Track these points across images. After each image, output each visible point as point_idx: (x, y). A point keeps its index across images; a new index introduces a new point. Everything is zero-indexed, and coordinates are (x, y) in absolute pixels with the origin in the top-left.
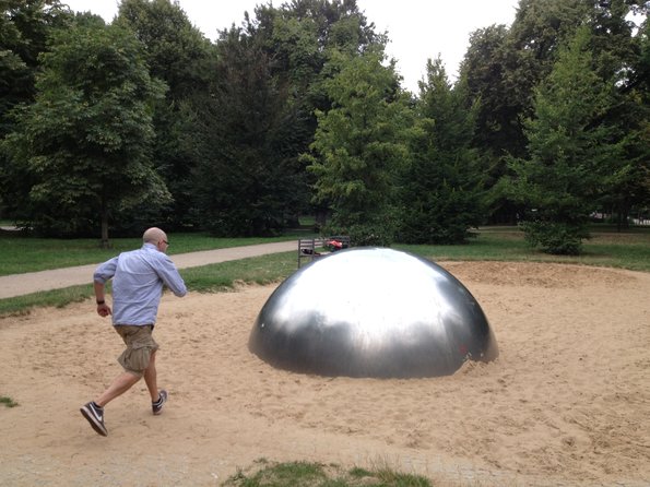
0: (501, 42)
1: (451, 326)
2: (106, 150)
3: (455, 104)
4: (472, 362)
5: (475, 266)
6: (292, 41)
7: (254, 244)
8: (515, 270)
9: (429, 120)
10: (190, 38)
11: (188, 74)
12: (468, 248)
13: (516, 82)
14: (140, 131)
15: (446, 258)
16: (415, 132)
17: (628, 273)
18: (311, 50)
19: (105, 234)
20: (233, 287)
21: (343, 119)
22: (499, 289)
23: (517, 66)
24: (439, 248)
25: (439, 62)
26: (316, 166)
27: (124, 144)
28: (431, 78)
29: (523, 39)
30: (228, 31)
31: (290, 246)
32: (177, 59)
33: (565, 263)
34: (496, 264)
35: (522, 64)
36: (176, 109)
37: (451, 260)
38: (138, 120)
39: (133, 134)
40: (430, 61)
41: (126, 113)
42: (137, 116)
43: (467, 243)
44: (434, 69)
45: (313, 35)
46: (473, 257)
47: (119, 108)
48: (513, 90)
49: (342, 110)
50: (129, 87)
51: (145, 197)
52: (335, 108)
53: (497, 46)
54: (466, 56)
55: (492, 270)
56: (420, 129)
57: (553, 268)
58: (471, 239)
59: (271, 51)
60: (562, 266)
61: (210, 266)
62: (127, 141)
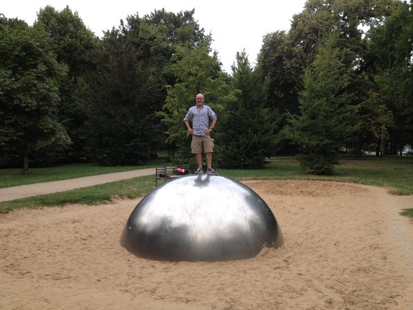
0: (282, 42)
1: (253, 224)
2: (27, 110)
3: (255, 80)
4: (267, 248)
5: (269, 183)
6: (152, 39)
7: (127, 170)
8: (293, 185)
9: (239, 90)
10: (85, 36)
11: (83, 59)
12: (264, 171)
13: (292, 67)
14: (49, 96)
15: (251, 178)
16: (230, 98)
17: (363, 186)
18: (164, 45)
19: (26, 165)
20: (111, 201)
21: (184, 89)
22: (283, 198)
23: (293, 57)
24: (246, 171)
25: (244, 54)
26: (167, 120)
27: (39, 105)
28: (239, 64)
29: (296, 40)
30: (110, 32)
31: (150, 171)
32: (76, 50)
33: (324, 180)
34: (282, 182)
35: (296, 56)
36: (75, 82)
37: (254, 179)
38: (49, 90)
39: (45, 98)
40: (238, 53)
41: (40, 85)
42: (47, 87)
43: (264, 168)
44: (241, 58)
45: (165, 36)
46: (268, 177)
47: (35, 82)
48: (290, 72)
49: (183, 84)
50: (42, 68)
51: (53, 140)
52: (179, 82)
53: (280, 45)
54: (261, 50)
55: (279, 186)
56: (234, 97)
57: (317, 184)
58: (267, 165)
59: (137, 45)
60: (322, 182)
61: (97, 186)
62: (41, 104)
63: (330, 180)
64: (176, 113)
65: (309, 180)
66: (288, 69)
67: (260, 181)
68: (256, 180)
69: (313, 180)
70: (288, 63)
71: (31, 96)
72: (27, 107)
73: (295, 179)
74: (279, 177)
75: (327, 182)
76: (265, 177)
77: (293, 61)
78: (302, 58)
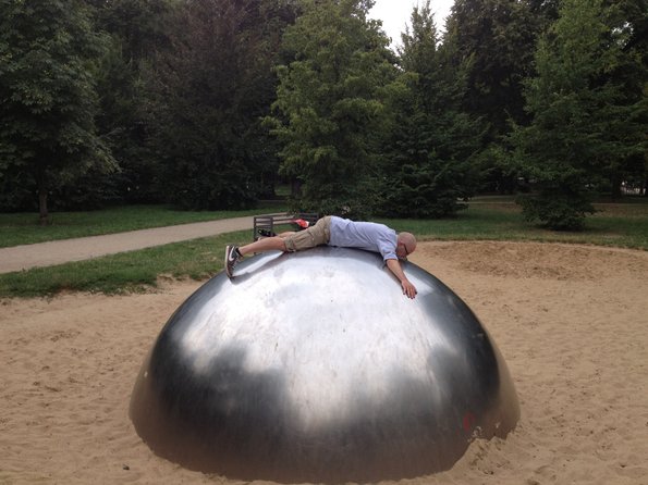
2: (35, 111)
3: (444, 60)
4: (482, 442)
5: (472, 248)
8: (514, 252)
9: (413, 74)
12: (456, 222)
13: (508, 38)
14: (74, 88)
15: (432, 236)
16: (397, 89)
19: (44, 207)
21: (309, 72)
22: (498, 282)
23: (510, 20)
24: (424, 223)
25: (426, 11)
26: (281, 130)
27: (57, 104)
28: (417, 29)
31: (245, 223)
33: (571, 242)
34: (492, 245)
35: (516, 18)
36: (136, 67)
38: (74, 77)
39: (68, 92)
40: (416, 10)
41: (63, 68)
42: (73, 72)
43: (455, 217)
44: (421, 20)
47: (49, 62)
48: (505, 47)
49: (308, 62)
50: (64, 38)
52: (300, 59)
54: (453, 9)
55: (488, 253)
56: (403, 85)
57: (557, 251)
58: (459, 212)
60: (567, 245)
61: (148, 251)
62: (60, 100)
63: (583, 243)
64: (295, 116)
65: (541, 241)
66: (502, 41)
67: (450, 243)
68: (443, 240)
69: (551, 241)
70: (500, 32)
71: (43, 86)
72: (35, 106)
73: (516, 239)
74: (485, 236)
75: (577, 246)
76: (458, 236)
77: (510, 27)
78: (526, 22)
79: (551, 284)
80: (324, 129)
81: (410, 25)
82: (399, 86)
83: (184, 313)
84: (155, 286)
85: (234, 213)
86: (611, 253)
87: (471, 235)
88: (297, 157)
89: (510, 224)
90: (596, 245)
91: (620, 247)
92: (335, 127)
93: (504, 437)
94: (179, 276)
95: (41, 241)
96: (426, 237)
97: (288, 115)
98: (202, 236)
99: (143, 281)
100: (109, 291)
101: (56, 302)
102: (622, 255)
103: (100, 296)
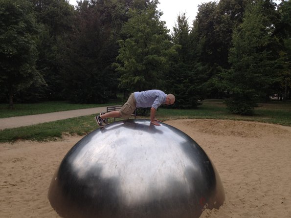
4: (208, 211)
6: (114, 7)
9: (179, 45)
11: (62, 23)
13: (221, 30)
16: (172, 52)
19: (11, 101)
22: (216, 138)
25: (184, 18)
26: (120, 69)
28: (180, 26)
29: (224, 10)
30: (82, 2)
35: (224, 22)
40: (179, 17)
41: (20, 38)
42: (26, 40)
43: (197, 108)
44: (182, 21)
48: (219, 34)
49: (133, 39)
50: (22, 25)
52: (129, 38)
53: (212, 13)
54: (196, 17)
55: (211, 125)
56: (175, 50)
60: (246, 122)
61: (58, 122)
64: (126, 63)
69: (239, 120)
70: (217, 28)
71: (13, 46)
72: (9, 54)
75: (250, 122)
77: (221, 26)
78: (228, 24)
79: (239, 139)
80: (139, 69)
81: (177, 23)
82: (172, 50)
83: (74, 150)
84: (61, 138)
85: (98, 105)
86: (265, 126)
87: (203, 117)
88: (127, 80)
89: (221, 112)
90: (259, 122)
91: (270, 123)
92: (144, 68)
93: (218, 209)
94: (72, 133)
95: (9, 117)
96: (184, 117)
97: (123, 62)
98: (83, 115)
99: (55, 136)
100: (40, 140)
101: (15, 145)
102: (270, 127)
103: (36, 142)
